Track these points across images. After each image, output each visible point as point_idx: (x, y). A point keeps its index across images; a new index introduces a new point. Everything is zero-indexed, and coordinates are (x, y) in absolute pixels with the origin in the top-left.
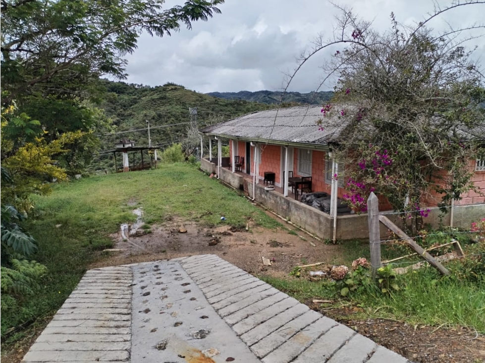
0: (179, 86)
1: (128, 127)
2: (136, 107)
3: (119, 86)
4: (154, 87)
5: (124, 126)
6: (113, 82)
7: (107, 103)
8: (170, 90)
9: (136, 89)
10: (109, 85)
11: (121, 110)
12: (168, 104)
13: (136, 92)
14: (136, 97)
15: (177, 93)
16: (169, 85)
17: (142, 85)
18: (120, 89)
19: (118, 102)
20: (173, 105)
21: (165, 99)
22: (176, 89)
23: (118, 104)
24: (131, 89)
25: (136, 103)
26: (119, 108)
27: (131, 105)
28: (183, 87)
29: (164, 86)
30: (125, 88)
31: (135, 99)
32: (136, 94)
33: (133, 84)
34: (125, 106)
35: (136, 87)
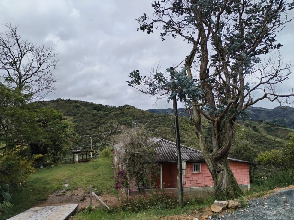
0: (132, 106)
1: (101, 130)
2: (107, 118)
3: (98, 106)
4: (118, 107)
5: (99, 129)
6: (96, 104)
7: (91, 116)
8: (126, 109)
9: (108, 108)
10: (93, 106)
11: (98, 120)
12: (125, 117)
13: (107, 110)
14: (107, 112)
15: (130, 110)
16: (127, 105)
17: (111, 106)
18: (99, 108)
19: (97, 115)
20: (128, 117)
21: (124, 113)
22: (130, 108)
23: (97, 116)
24: (105, 108)
25: (107, 116)
26: (97, 118)
27: (104, 117)
28: (134, 107)
29: (124, 106)
30: (102, 108)
31: (107, 113)
32: (107, 111)
33: (106, 105)
34: (101, 118)
35: (108, 107)
